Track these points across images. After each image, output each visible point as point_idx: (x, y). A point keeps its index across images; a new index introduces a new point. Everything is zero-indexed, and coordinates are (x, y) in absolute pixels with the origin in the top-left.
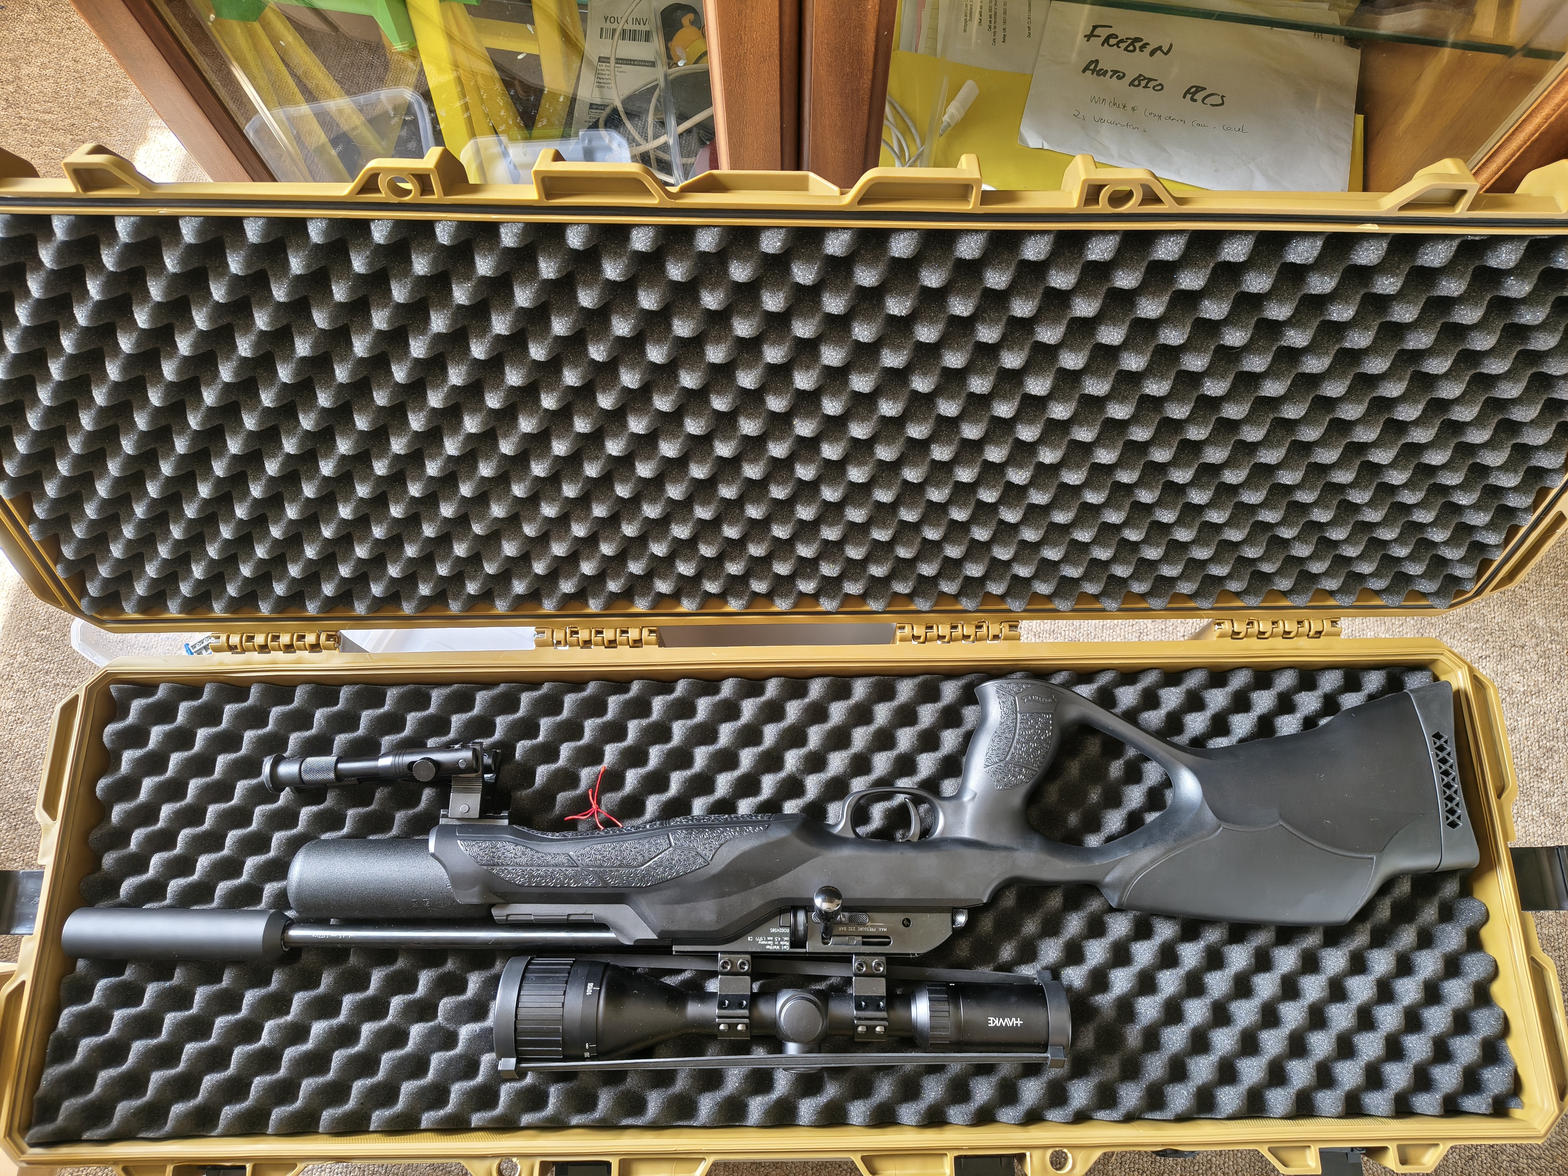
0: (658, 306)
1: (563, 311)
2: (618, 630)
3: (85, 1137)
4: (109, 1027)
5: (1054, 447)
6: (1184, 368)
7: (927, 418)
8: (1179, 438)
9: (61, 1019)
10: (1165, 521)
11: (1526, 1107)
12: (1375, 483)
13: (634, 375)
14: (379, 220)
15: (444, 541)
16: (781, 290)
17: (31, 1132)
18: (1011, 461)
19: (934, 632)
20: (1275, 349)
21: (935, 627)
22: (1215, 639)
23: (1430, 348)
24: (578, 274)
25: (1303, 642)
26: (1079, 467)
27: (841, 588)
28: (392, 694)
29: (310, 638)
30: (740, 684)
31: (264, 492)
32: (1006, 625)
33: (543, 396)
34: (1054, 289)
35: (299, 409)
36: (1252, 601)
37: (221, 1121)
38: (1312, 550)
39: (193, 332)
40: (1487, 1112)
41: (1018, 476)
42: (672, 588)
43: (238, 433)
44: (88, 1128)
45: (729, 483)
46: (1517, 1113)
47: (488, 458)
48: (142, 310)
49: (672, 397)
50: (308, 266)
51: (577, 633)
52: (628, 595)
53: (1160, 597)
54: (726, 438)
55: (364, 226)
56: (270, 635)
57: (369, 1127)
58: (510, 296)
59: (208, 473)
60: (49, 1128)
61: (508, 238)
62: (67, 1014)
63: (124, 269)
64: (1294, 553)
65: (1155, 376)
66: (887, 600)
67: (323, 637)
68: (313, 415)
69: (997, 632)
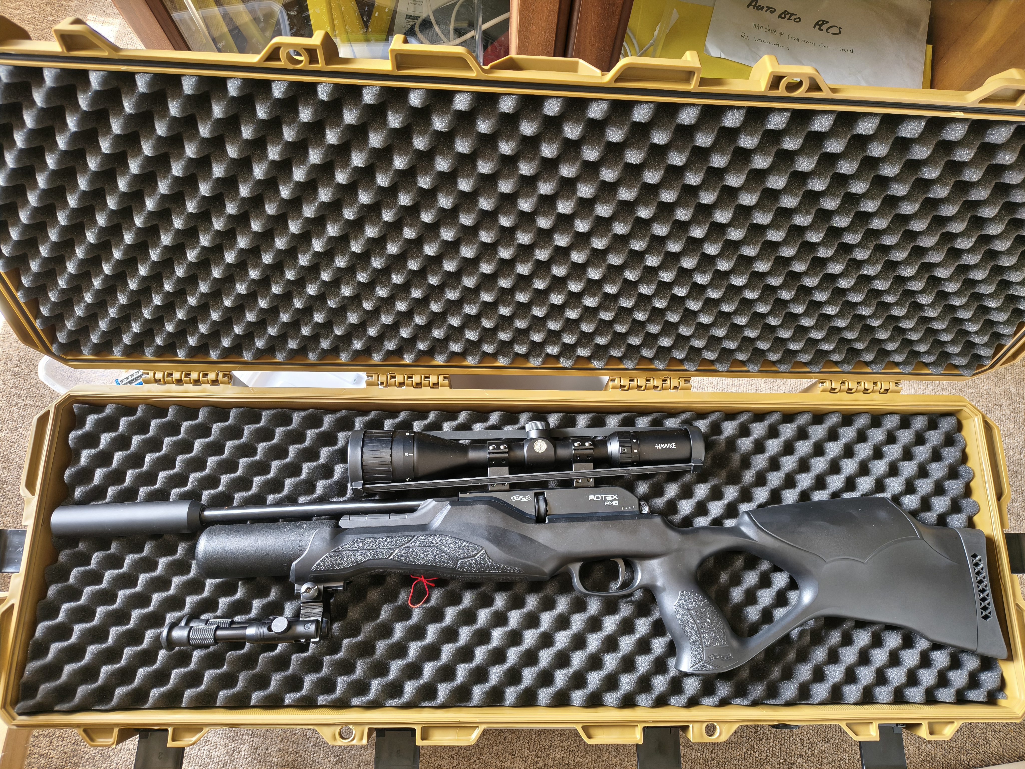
0: (469, 151)
1: (402, 152)
2: (423, 376)
3: (57, 708)
4: (71, 636)
5: (728, 259)
6: (821, 207)
7: (645, 236)
8: (812, 256)
9: (37, 630)
10: (797, 312)
11: (1009, 698)
12: (936, 291)
13: (448, 199)
14: (278, 81)
15: (307, 312)
16: (555, 142)
17: (19, 705)
18: (699, 268)
19: (634, 384)
20: (883, 196)
21: (635, 380)
22: (819, 392)
23: (985, 200)
24: (414, 125)
25: (876, 396)
26: (743, 273)
27: (575, 352)
28: (266, 415)
29: (212, 376)
30: (503, 416)
31: (186, 273)
32: (683, 380)
33: (383, 212)
34: (742, 148)
35: (213, 214)
36: (846, 368)
37: (150, 698)
38: (889, 335)
39: (141, 158)
40: (984, 701)
41: (702, 279)
42: (462, 348)
43: (169, 230)
44: (57, 704)
45: (506, 277)
46: (1002, 702)
47: (342, 254)
48: (105, 140)
49: (473, 216)
50: (226, 112)
51: (394, 377)
52: (430, 353)
53: (786, 364)
54: (507, 246)
55: (267, 84)
56: (184, 373)
57: (250, 704)
58: (365, 139)
59: (146, 259)
60: (31, 703)
61: (368, 97)
62: (41, 627)
63: (94, 109)
64: (877, 336)
65: (801, 213)
66: (606, 361)
67: (221, 375)
68: (222, 220)
69: (677, 385)
